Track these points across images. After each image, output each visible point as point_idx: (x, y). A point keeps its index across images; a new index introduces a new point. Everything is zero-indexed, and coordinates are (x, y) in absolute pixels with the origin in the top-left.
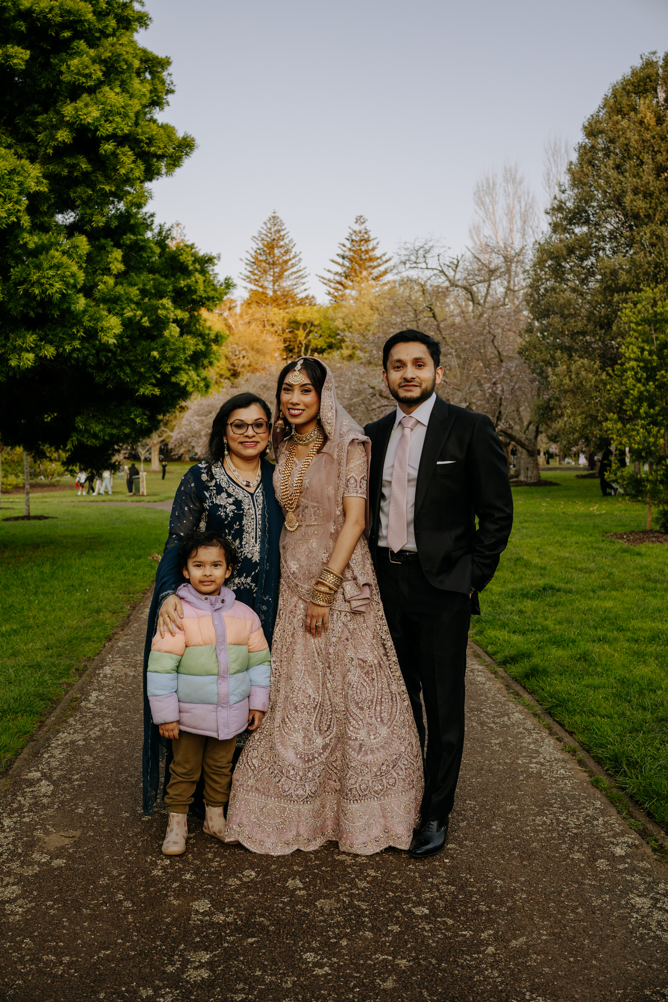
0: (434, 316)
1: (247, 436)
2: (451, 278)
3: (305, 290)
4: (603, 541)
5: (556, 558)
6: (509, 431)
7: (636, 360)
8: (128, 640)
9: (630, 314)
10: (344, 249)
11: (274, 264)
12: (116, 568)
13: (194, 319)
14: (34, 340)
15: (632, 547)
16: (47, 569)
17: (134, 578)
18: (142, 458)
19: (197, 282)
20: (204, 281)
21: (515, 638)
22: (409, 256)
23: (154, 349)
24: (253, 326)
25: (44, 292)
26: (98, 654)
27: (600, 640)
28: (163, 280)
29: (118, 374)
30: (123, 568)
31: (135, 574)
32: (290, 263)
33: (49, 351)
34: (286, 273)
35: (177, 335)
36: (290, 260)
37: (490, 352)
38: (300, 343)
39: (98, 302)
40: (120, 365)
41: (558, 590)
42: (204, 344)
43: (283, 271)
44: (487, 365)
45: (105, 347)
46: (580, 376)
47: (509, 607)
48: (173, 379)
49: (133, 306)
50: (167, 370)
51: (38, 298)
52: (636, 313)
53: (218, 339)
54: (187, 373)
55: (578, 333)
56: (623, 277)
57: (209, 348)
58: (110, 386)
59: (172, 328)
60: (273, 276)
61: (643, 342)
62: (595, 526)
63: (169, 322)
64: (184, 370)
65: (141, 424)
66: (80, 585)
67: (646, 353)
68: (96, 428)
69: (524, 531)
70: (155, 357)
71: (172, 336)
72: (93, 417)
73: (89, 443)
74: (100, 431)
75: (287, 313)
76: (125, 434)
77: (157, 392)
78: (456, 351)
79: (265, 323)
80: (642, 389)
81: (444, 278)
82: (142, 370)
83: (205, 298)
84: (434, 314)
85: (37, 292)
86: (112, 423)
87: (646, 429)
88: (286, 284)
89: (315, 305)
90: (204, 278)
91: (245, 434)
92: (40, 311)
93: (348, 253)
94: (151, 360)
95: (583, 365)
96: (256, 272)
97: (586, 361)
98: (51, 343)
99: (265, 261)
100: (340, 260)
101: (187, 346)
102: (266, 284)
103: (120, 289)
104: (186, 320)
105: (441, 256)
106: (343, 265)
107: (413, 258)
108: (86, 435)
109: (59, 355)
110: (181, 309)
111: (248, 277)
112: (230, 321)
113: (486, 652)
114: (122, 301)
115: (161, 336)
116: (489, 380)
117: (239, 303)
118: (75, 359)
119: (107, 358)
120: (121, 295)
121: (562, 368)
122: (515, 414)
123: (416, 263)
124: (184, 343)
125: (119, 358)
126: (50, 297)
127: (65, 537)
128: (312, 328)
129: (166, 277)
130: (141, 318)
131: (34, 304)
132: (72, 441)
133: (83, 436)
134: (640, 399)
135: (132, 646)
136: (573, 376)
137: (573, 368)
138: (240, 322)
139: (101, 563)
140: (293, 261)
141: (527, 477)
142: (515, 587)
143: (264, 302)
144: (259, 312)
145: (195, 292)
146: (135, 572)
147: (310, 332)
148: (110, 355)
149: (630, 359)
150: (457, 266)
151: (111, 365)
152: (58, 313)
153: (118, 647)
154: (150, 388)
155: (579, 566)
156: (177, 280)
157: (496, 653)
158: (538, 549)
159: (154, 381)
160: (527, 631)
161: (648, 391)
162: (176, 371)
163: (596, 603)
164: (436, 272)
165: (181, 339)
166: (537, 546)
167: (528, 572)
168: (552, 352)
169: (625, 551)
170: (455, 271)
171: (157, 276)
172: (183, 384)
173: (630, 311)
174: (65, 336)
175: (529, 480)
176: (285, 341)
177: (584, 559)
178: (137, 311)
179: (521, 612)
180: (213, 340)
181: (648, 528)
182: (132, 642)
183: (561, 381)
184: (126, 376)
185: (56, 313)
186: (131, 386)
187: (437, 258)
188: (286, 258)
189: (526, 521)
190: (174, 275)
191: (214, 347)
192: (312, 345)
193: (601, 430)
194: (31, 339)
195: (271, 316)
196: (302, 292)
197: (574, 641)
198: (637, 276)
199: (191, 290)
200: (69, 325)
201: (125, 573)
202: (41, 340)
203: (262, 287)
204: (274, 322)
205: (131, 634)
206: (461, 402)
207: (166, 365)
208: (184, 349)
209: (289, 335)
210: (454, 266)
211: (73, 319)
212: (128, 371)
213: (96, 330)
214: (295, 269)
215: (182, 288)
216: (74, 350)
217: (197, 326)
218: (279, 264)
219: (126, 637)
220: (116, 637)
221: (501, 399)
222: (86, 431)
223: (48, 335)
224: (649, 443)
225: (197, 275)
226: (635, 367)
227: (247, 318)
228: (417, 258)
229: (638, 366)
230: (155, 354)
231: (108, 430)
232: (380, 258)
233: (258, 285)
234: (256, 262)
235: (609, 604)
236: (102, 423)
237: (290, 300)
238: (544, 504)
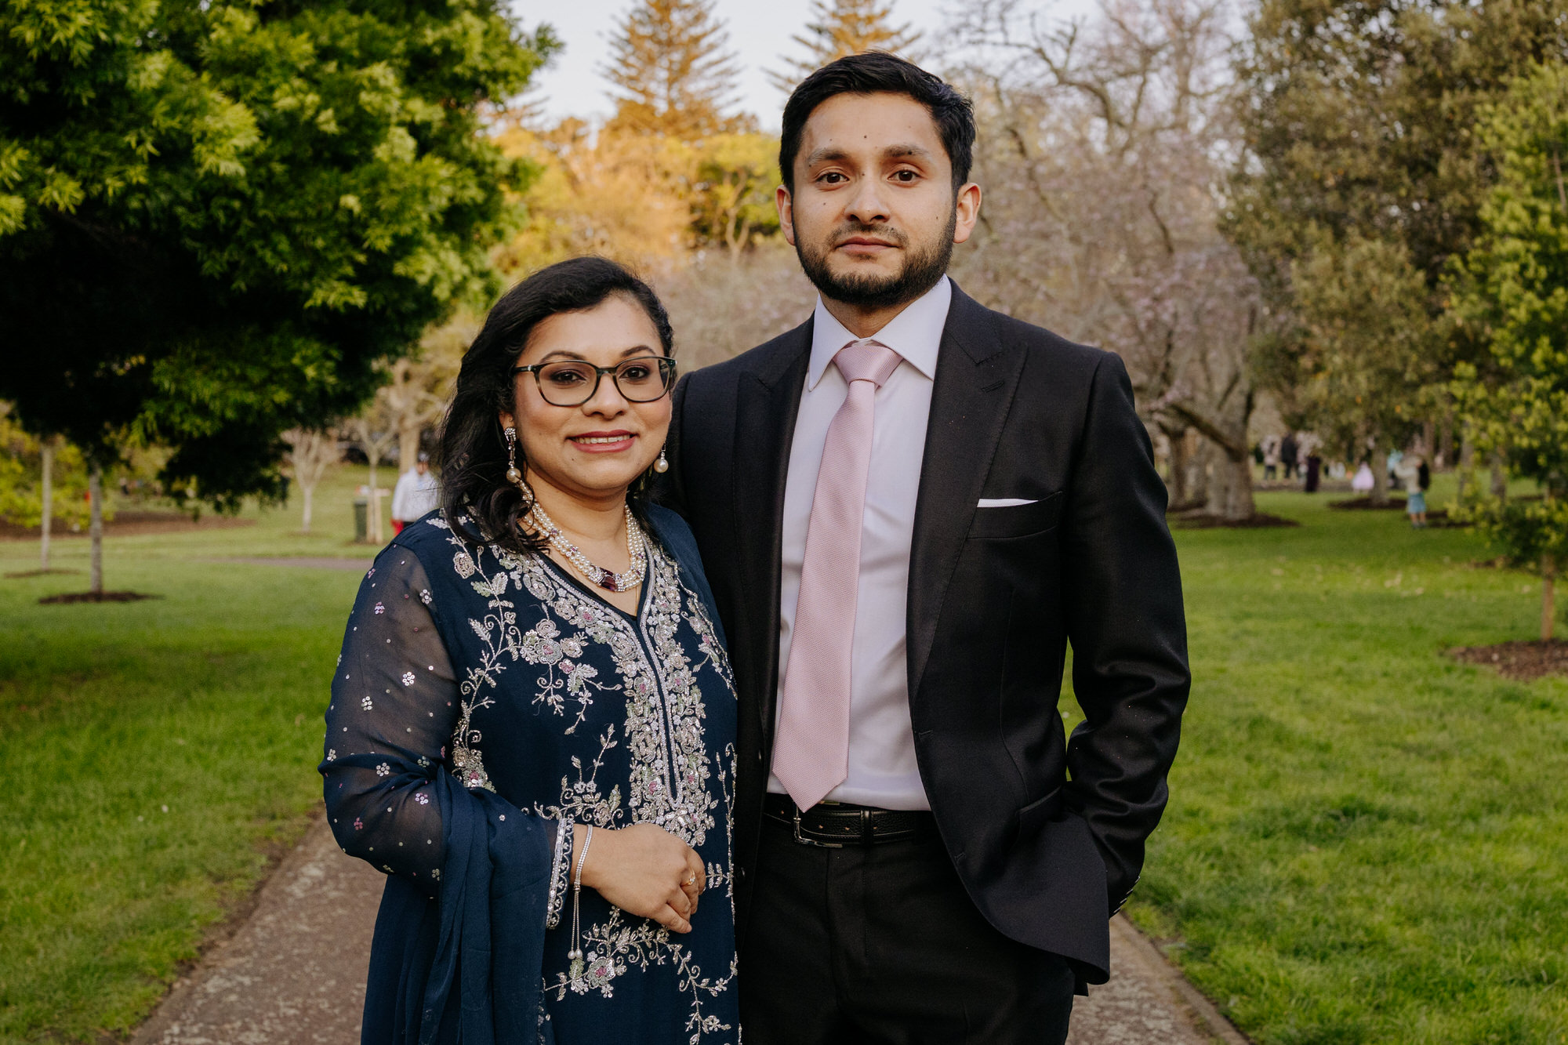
0: (1022, 151)
1: (596, 414)
2: (1058, 64)
3: (737, 100)
4: (1449, 670)
5: (1346, 717)
6: (1187, 406)
7: (1520, 236)
8: (237, 970)
9: (1503, 129)
10: (822, 12)
11: (670, 43)
12: (253, 741)
13: (457, 127)
14: (21, 162)
15: (1521, 686)
16: (80, 745)
17: (296, 769)
18: (374, 459)
19: (465, 33)
20: (486, 33)
21: (1305, 973)
22: (967, 15)
23: (347, 191)
24: (624, 176)
25: (47, 35)
26: (146, 1018)
27: (1538, 979)
28: (382, 27)
29: (260, 253)
30: (271, 742)
31: (298, 760)
32: (704, 43)
33: (65, 192)
34: (697, 64)
35: (409, 157)
36: (704, 35)
37: (1145, 231)
38: (725, 214)
39: (196, 65)
40: (265, 231)
41: (1383, 816)
42: (482, 186)
43: (689, 59)
44: (1136, 260)
45: (223, 186)
46: (1365, 279)
47: (1266, 869)
48: (399, 269)
49: (298, 83)
50: (384, 244)
51: (34, 53)
52: (1518, 126)
53: (516, 176)
54: (435, 255)
55: (1358, 181)
56: (1464, 55)
57: (496, 198)
58: (240, 285)
59: (396, 140)
60: (669, 69)
61: (1536, 194)
62: (1417, 631)
63: (388, 125)
64: (428, 247)
65: (321, 383)
66: (151, 792)
67: (1545, 220)
68: (205, 388)
69: (1252, 642)
70: (350, 212)
71: (395, 159)
72: (198, 362)
73: (186, 427)
74: (213, 397)
75: (699, 149)
76: (278, 406)
77: (358, 297)
78: (1070, 226)
79: (652, 171)
80: (1538, 304)
81: (1043, 66)
82: (320, 243)
83: (486, 72)
84: (1021, 144)
85: (30, 36)
86: (243, 378)
87: (1549, 400)
88: (695, 87)
89: (757, 133)
90: (485, 26)
91: (591, 406)
92: (42, 87)
93: (830, 23)
94: (341, 217)
95: (1373, 255)
96: (632, 60)
97: (1378, 245)
98: (71, 171)
99: (652, 37)
100: (813, 37)
101: (432, 183)
102: (653, 87)
103: (264, 40)
104: (437, 126)
105: (1038, 19)
106: (818, 48)
107: (975, 20)
108: (179, 407)
109: (91, 205)
110: (426, 99)
111: (614, 72)
112: (576, 166)
113: (1227, 1017)
114: (269, 70)
115: (369, 158)
116: (1147, 291)
117: (595, 127)
118: (135, 212)
119: (231, 213)
120: (264, 53)
121: (1321, 261)
122: (1197, 367)
123: (982, 31)
124: (426, 177)
125: (262, 213)
126: (64, 50)
127: (159, 650)
128: (752, 182)
129: (392, 22)
130: (318, 112)
131: (25, 70)
132: (145, 421)
133: (171, 409)
134: (1531, 331)
135: (242, 995)
136: (1350, 279)
137: (1349, 262)
138: (597, 168)
139: (218, 726)
140: (710, 39)
141: (1224, 506)
142: (1265, 804)
143: (648, 124)
144: (639, 146)
145: (460, 56)
146: (300, 753)
147: (747, 189)
148: (237, 204)
149: (1505, 234)
150: (1072, 40)
151: (241, 232)
152: (92, 95)
153: (206, 995)
154: (341, 287)
155: (1410, 739)
156: (417, 28)
157: (1256, 1022)
158: (1298, 691)
159: (349, 270)
160: (1333, 947)
161: (1550, 310)
162: (405, 246)
163: (1488, 854)
164: (1026, 52)
165: (419, 166)
166: (1293, 682)
167: (1289, 758)
168: (1296, 226)
169: (1509, 697)
170: (1068, 51)
171: (368, 18)
172: (423, 280)
173: (1504, 122)
174: (107, 154)
175: (1232, 515)
176: (693, 209)
177: (1418, 721)
178: (306, 93)
179: (1298, 883)
180: (507, 177)
181: (1544, 634)
182: (247, 981)
183: (1321, 290)
184: (278, 256)
185: (87, 95)
186: (292, 285)
187: (1027, 21)
188: (696, 31)
189: (1248, 616)
190: (410, 17)
191: (510, 198)
192: (751, 219)
193: (1411, 404)
194: (14, 161)
195: (663, 154)
196: (729, 104)
197: (1469, 987)
198: (1496, 53)
199: (451, 54)
200: (120, 126)
201: (274, 756)
202: (47, 162)
203: (644, 92)
204: (668, 167)
205: (249, 952)
206: (1083, 338)
207: (379, 231)
208: (425, 193)
209: (701, 198)
210: (1065, 41)
211: (131, 109)
212: (284, 245)
213: (189, 137)
214: (714, 56)
215: (428, 49)
216: (131, 189)
217: (465, 142)
218: (682, 44)
219: (233, 962)
220: (211, 956)
221: (1170, 334)
222: (180, 395)
223: (65, 150)
224: (1554, 435)
225: (468, 17)
226: (1522, 253)
227: (610, 160)
228: (985, 20)
229: (1528, 251)
230: (351, 201)
231: (236, 395)
232: (898, 33)
233: (634, 89)
234: (633, 39)
235: (1522, 857)
236: (220, 377)
237: (703, 122)
238: (1277, 572)
